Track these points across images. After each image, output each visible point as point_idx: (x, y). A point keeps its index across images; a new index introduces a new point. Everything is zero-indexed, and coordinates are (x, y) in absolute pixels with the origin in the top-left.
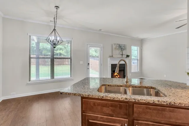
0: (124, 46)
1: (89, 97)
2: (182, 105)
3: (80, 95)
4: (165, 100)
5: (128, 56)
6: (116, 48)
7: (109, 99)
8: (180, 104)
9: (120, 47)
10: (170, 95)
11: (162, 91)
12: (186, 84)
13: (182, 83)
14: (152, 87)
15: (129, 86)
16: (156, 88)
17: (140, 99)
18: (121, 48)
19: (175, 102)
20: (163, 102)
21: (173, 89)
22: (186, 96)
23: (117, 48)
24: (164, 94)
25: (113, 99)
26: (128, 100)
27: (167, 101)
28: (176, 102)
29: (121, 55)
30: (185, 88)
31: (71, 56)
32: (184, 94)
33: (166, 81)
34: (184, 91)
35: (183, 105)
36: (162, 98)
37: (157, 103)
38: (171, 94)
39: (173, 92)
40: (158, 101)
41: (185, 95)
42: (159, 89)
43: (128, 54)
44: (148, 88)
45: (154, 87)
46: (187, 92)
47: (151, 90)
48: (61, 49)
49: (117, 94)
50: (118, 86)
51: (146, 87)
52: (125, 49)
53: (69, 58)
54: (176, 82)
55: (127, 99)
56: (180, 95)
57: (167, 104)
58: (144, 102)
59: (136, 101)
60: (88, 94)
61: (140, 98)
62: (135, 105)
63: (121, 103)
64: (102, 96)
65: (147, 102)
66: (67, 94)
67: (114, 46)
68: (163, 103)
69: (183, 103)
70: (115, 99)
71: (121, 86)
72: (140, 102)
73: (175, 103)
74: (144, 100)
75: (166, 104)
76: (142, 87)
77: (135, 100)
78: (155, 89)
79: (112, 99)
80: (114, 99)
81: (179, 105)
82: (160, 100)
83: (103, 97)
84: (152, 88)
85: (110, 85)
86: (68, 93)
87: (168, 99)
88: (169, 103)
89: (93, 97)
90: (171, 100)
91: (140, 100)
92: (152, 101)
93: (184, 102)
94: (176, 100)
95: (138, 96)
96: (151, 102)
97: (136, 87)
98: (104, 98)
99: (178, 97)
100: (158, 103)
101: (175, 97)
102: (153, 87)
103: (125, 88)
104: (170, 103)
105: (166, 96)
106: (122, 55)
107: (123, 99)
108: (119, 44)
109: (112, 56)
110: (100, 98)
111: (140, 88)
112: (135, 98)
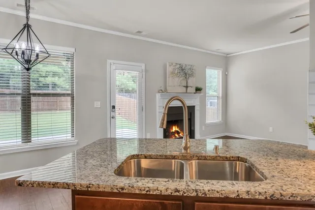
0: (190, 69)
1: (89, 189)
2: (295, 198)
3: (66, 186)
4: (263, 188)
5: (198, 90)
6: (173, 73)
7: (137, 192)
8: (292, 196)
9: (182, 70)
10: (273, 176)
11: (258, 167)
12: (306, 147)
13: (300, 146)
14: (239, 157)
15: (192, 158)
16: (248, 158)
17: (209, 191)
18: (185, 72)
19: (282, 192)
20: (258, 193)
21: (280, 160)
22: (305, 176)
23: (176, 72)
24: (262, 174)
25: (147, 191)
26: (181, 193)
27: (266, 192)
28: (284, 193)
29: (185, 89)
30: (304, 157)
31: (72, 91)
32: (302, 171)
33: (269, 142)
34: (303, 164)
35: (298, 199)
36: (257, 184)
37: (245, 196)
38: (276, 174)
39: (281, 166)
40: (248, 192)
41: (303, 173)
42: (252, 162)
43: (199, 86)
44: (231, 159)
45: (242, 156)
46: (307, 165)
47: (236, 163)
48: (55, 74)
49: (157, 179)
50: (167, 157)
51: (227, 158)
52: (192, 75)
53: (68, 95)
54: (288, 145)
55: (178, 191)
56: (294, 174)
57: (266, 198)
58: (218, 195)
59: (200, 195)
60: (88, 183)
61: (209, 188)
62: (196, 203)
63: (165, 202)
64: (122, 185)
65: (223, 196)
66: (35, 185)
67: (169, 69)
68: (257, 197)
69: (298, 194)
70: (151, 193)
71: (174, 157)
72: (208, 196)
73: (281, 195)
74: (218, 192)
75: (263, 198)
76: (218, 158)
77: (196, 191)
78: (246, 162)
79: (144, 192)
80: (148, 193)
81: (289, 198)
82: (253, 190)
83: (123, 189)
84: (239, 159)
85: (150, 156)
86: (39, 184)
87: (269, 186)
88: (270, 197)
89: (100, 190)
90: (274, 188)
91: (207, 192)
92: (234, 193)
93: (301, 192)
94: (285, 188)
95: (205, 181)
96: (233, 196)
97: (205, 158)
98: (124, 191)
99: (289, 179)
100: (247, 197)
101: (283, 180)
102: (241, 158)
103: (183, 162)
104: (273, 195)
105: (266, 179)
106: (187, 87)
107: (169, 192)
108: (180, 64)
109: (166, 90)
110: (115, 191)
111: (214, 160)
112: (198, 188)
